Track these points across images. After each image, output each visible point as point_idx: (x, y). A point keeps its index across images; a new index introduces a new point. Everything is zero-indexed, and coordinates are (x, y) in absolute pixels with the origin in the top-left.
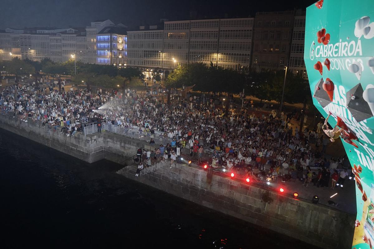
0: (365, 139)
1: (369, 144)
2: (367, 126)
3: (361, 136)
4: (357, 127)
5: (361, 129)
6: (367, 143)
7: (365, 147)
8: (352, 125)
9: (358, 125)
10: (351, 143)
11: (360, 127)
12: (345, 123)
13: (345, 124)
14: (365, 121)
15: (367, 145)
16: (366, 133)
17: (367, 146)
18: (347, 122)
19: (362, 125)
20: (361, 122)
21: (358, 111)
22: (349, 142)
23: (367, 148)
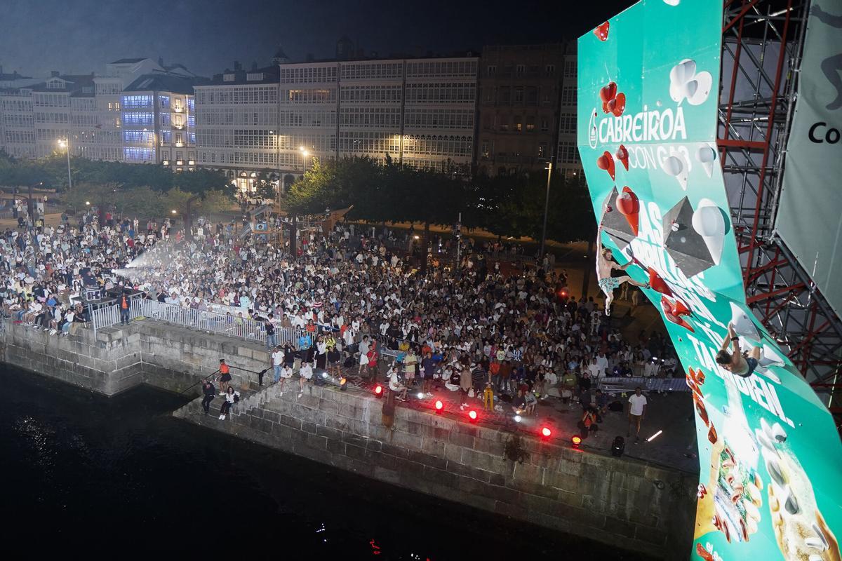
0: (705, 312)
1: (713, 322)
2: (706, 286)
3: (696, 307)
4: (687, 289)
5: (695, 292)
6: (708, 322)
7: (706, 328)
8: (677, 284)
9: (687, 283)
10: (680, 322)
11: (693, 289)
12: (666, 281)
13: (665, 284)
14: (701, 275)
15: (708, 325)
16: (704, 300)
17: (711, 328)
18: (667, 278)
19: (695, 284)
20: (694, 278)
21: (685, 255)
22: (675, 320)
23: (711, 331)
